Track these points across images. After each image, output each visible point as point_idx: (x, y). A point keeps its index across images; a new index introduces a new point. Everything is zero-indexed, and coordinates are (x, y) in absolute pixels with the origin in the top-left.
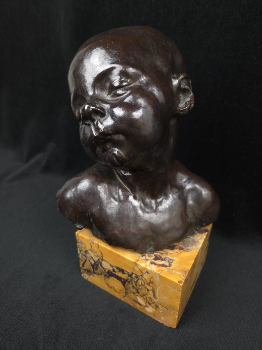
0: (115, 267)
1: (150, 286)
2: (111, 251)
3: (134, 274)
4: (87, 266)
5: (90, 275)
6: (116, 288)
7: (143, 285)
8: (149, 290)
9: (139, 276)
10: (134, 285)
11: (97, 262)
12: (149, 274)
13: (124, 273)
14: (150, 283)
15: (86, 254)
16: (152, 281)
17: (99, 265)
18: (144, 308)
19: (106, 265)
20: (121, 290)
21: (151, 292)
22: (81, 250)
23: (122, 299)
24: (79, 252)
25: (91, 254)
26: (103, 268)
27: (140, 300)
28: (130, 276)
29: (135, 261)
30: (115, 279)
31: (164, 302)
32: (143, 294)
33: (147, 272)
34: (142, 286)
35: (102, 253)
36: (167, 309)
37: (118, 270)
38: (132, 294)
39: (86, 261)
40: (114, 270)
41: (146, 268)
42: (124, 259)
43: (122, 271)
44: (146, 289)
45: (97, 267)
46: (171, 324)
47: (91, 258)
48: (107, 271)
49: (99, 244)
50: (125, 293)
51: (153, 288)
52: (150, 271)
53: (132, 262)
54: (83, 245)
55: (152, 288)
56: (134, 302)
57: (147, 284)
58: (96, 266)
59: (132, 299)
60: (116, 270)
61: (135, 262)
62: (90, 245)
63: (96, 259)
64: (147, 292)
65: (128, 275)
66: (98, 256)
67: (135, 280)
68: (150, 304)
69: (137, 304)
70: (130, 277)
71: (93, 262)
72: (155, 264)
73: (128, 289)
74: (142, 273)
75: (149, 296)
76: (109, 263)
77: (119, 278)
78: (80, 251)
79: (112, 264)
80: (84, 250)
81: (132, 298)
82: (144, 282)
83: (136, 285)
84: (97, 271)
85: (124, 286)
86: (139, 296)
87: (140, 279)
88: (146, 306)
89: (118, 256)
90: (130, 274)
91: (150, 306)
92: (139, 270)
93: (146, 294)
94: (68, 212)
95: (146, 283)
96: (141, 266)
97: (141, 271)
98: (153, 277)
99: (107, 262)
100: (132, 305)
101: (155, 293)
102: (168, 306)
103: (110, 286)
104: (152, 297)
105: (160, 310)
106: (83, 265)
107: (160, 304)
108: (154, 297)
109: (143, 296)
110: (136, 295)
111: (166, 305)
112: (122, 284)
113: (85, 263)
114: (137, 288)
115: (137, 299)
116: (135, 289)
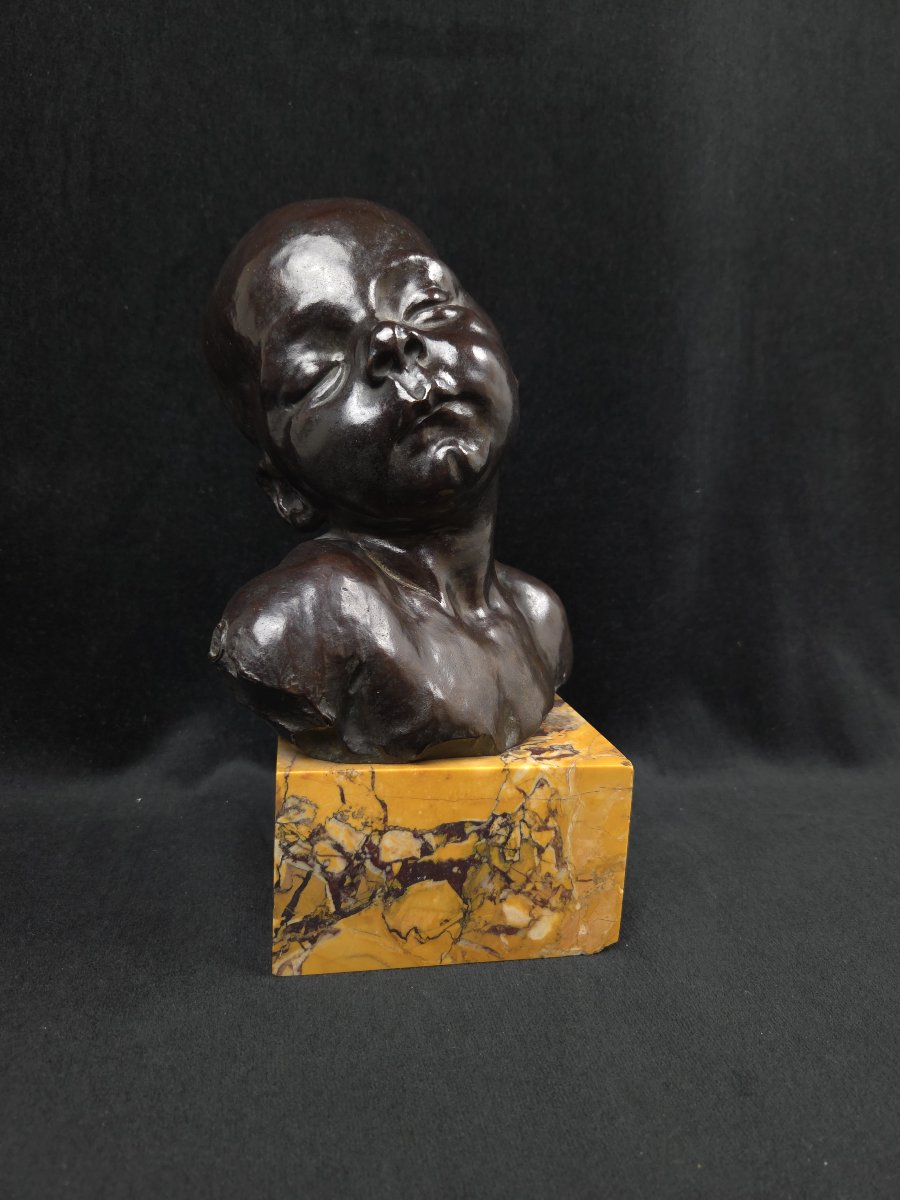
0: (431, 831)
1: (547, 829)
2: (421, 774)
3: (497, 816)
4: (316, 897)
5: (313, 941)
6: (427, 922)
7: (526, 840)
8: (544, 846)
9: (515, 814)
10: (496, 861)
11: (358, 856)
12: (546, 786)
13: (463, 837)
14: (547, 820)
15: (312, 845)
16: (553, 808)
17: (368, 864)
18: (525, 937)
19: (397, 847)
20: (447, 921)
21: (550, 853)
22: (291, 838)
23: (448, 961)
24: (278, 853)
25: (338, 832)
26: (382, 866)
27: (514, 912)
28: (484, 832)
29: (502, 768)
30: (429, 884)
31: (589, 861)
32: (523, 879)
33: (541, 784)
34: (526, 846)
35: (386, 802)
36: (596, 881)
37: (443, 838)
38: (488, 903)
39: (309, 874)
40: (426, 849)
41: (537, 771)
42: (468, 777)
43: (454, 831)
44: (536, 850)
45: (355, 880)
46: (606, 932)
47: (335, 852)
48: (397, 868)
49: (376, 770)
50: (459, 921)
51: (556, 832)
52: (547, 774)
53: (494, 773)
54: (304, 811)
55: (553, 832)
56: (490, 940)
57: (539, 830)
58: (353, 877)
59: (486, 928)
60: (432, 840)
61: (504, 770)
62: (338, 792)
63: (353, 844)
64: (537, 861)
65: (478, 832)
66: (365, 825)
67: (502, 840)
68: (544, 903)
69: (503, 938)
70: (484, 840)
71: (338, 866)
73: (473, 896)
74: (525, 794)
75: (546, 869)
76: (408, 830)
77: (438, 871)
78: (286, 850)
79: (420, 826)
80: (305, 832)
81: (486, 924)
82: (529, 827)
83: (503, 856)
84: (354, 897)
85: (459, 890)
86: (511, 897)
87: (517, 823)
88: (534, 920)
89: (449, 776)
90: (484, 826)
91: (546, 912)
92: (515, 790)
93: (535, 869)
95: (536, 826)
96: (521, 771)
97: (521, 791)
98: (557, 792)
99: (404, 829)
100: (484, 957)
101: (561, 848)
102: (598, 867)
103: (404, 934)
104: (553, 869)
105: (575, 903)
106: (288, 914)
107: (577, 880)
108: (557, 866)
109: (524, 886)
110: (501, 901)
111: (593, 870)
112: (454, 888)
113: (302, 895)
114: (505, 870)
115: (502, 914)
116: (498, 876)
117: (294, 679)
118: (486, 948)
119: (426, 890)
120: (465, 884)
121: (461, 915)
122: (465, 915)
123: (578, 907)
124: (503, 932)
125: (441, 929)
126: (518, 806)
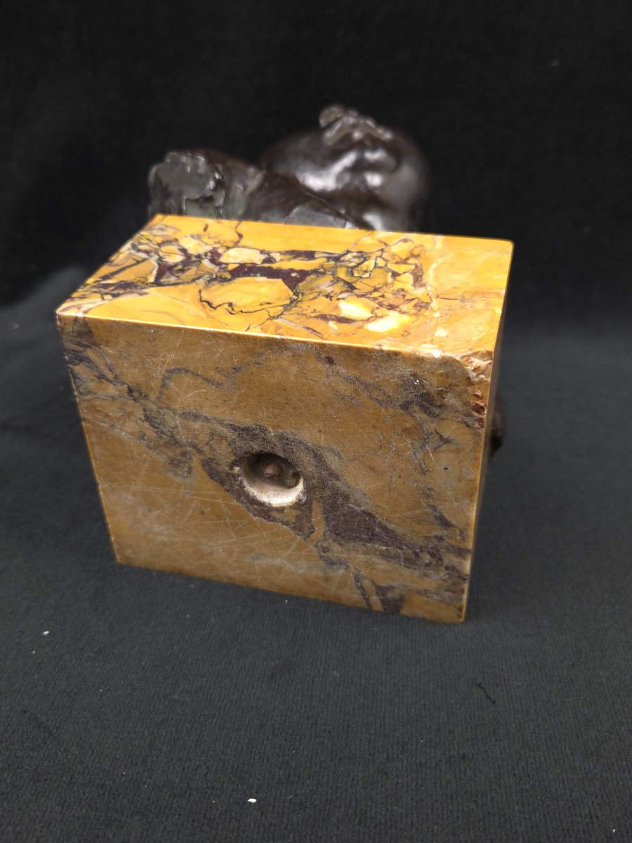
0: (280, 252)
1: (407, 263)
3: (352, 251)
4: (141, 272)
5: (118, 296)
6: (245, 301)
7: (381, 266)
8: (401, 273)
9: (373, 253)
10: (342, 275)
11: (199, 256)
12: (410, 242)
13: (311, 258)
14: (407, 259)
15: (162, 246)
16: (417, 253)
17: (205, 261)
19: (238, 256)
20: (269, 303)
21: (407, 277)
22: (145, 242)
25: (187, 244)
26: (219, 265)
27: (352, 308)
28: (336, 259)
30: (264, 279)
31: (455, 287)
32: (371, 289)
33: (406, 240)
34: (379, 270)
35: (244, 235)
36: (463, 300)
37: (289, 257)
38: (322, 298)
40: (270, 260)
43: (306, 255)
44: (390, 274)
45: (186, 268)
46: (474, 339)
47: (177, 252)
48: (233, 267)
50: (283, 306)
51: (416, 266)
54: (165, 231)
55: (413, 266)
56: (319, 325)
57: (398, 262)
58: (184, 266)
59: (314, 315)
60: (277, 257)
62: (202, 227)
63: (198, 250)
64: (390, 280)
65: (329, 257)
66: (216, 243)
67: (353, 264)
68: (392, 308)
69: (332, 324)
70: (333, 261)
71: (175, 259)
73: (307, 292)
74: (386, 244)
75: (399, 286)
76: (256, 249)
77: (275, 273)
78: (136, 246)
80: (159, 240)
81: (315, 311)
82: (387, 261)
83: (351, 273)
84: (179, 276)
85: (293, 287)
86: (352, 298)
87: (374, 257)
88: (373, 319)
90: (336, 255)
91: (392, 313)
92: (376, 241)
93: (386, 284)
95: (394, 261)
97: (383, 241)
98: (421, 246)
99: (252, 248)
101: (421, 276)
102: (465, 292)
103: (215, 305)
104: (409, 286)
105: (435, 312)
106: (105, 277)
107: (438, 297)
108: (414, 285)
109: (371, 293)
110: (338, 299)
111: (460, 294)
112: (286, 284)
113: (128, 270)
114: (350, 281)
115: (337, 307)
116: (341, 284)
118: (308, 328)
119: (257, 282)
120: (300, 284)
121: (288, 302)
122: (292, 302)
123: (437, 315)
124: (333, 320)
125: (260, 308)
126: (380, 248)
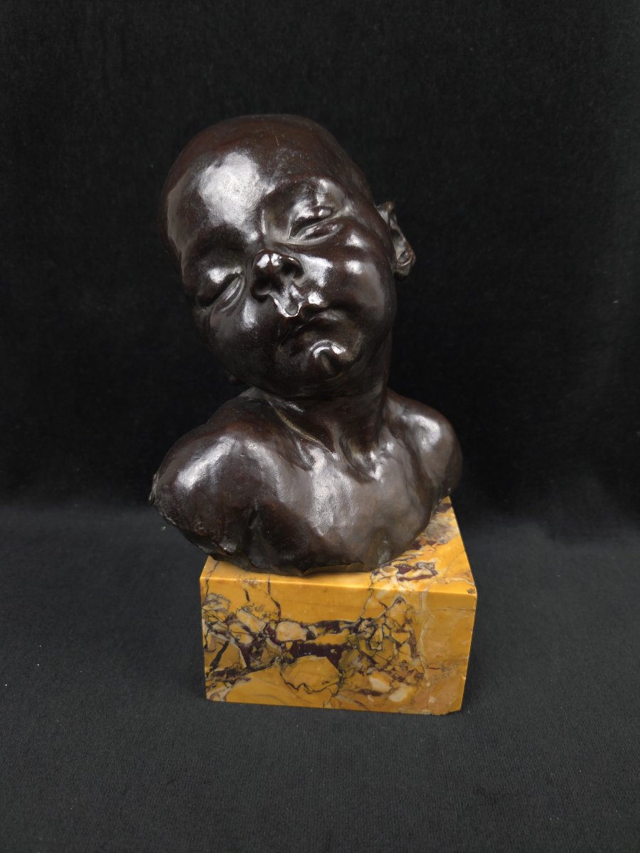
0: (313, 625)
1: (404, 631)
2: (305, 587)
3: (364, 620)
4: (232, 657)
5: (233, 683)
6: (312, 681)
7: (387, 638)
8: (401, 642)
9: (378, 619)
10: (364, 649)
11: (260, 635)
12: (403, 602)
13: (338, 630)
14: (404, 626)
15: (228, 625)
16: (409, 618)
17: (268, 641)
18: (387, 699)
19: (288, 632)
20: (327, 682)
21: (406, 648)
22: (213, 620)
23: (329, 706)
24: (205, 629)
25: (246, 619)
26: (279, 643)
27: (378, 682)
28: (354, 629)
29: (367, 587)
30: (313, 658)
31: (438, 656)
32: (386, 662)
33: (399, 601)
34: (387, 642)
35: (279, 602)
36: (443, 669)
37: (322, 630)
38: (358, 675)
39: (226, 645)
40: (310, 636)
41: (396, 592)
42: (342, 592)
43: (333, 626)
44: (395, 645)
45: (259, 650)
46: (450, 703)
47: (244, 631)
48: (289, 645)
49: (271, 581)
50: (336, 683)
51: (411, 634)
52: (404, 595)
53: (361, 592)
54: (221, 603)
55: (408, 635)
56: (360, 697)
57: (398, 631)
58: (258, 648)
59: (357, 690)
60: (315, 631)
61: (369, 589)
62: (244, 594)
63: (257, 627)
64: (396, 652)
65: (350, 629)
66: (265, 616)
67: (368, 636)
68: (401, 680)
69: (370, 697)
70: (354, 634)
71: (247, 640)
72: (408, 580)
73: (347, 669)
74: (386, 607)
75: (402, 658)
76: (297, 622)
77: (320, 651)
78: (210, 626)
79: (306, 621)
80: (222, 616)
81: (357, 687)
82: (390, 629)
83: (369, 646)
84: (259, 660)
85: (336, 664)
86: (375, 673)
87: (380, 625)
88: (393, 690)
89: (326, 590)
90: (354, 625)
91: (403, 685)
92: (378, 604)
93: (394, 657)
94: (202, 518)
95: (395, 629)
96: (383, 591)
97: (383, 604)
98: (412, 607)
99: (293, 622)
100: (355, 707)
101: (415, 645)
102: (445, 661)
103: (296, 686)
104: (408, 659)
105: (426, 681)
106: (215, 664)
107: (428, 667)
108: (412, 657)
109: (386, 667)
110: (368, 674)
111: (441, 662)
112: (331, 662)
113: (223, 655)
114: (370, 655)
115: (368, 683)
116: (365, 658)
117: (201, 525)
118: (357, 702)
119: (311, 661)
120: (340, 661)
121: (337, 680)
122: (340, 679)
123: (428, 685)
124: (369, 694)
125: (323, 687)
126: (381, 614)
